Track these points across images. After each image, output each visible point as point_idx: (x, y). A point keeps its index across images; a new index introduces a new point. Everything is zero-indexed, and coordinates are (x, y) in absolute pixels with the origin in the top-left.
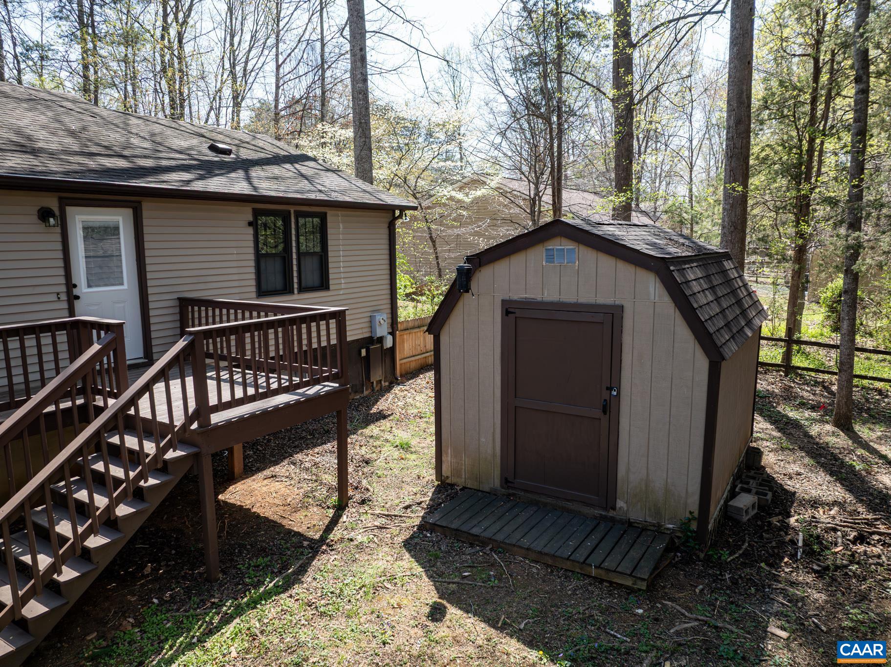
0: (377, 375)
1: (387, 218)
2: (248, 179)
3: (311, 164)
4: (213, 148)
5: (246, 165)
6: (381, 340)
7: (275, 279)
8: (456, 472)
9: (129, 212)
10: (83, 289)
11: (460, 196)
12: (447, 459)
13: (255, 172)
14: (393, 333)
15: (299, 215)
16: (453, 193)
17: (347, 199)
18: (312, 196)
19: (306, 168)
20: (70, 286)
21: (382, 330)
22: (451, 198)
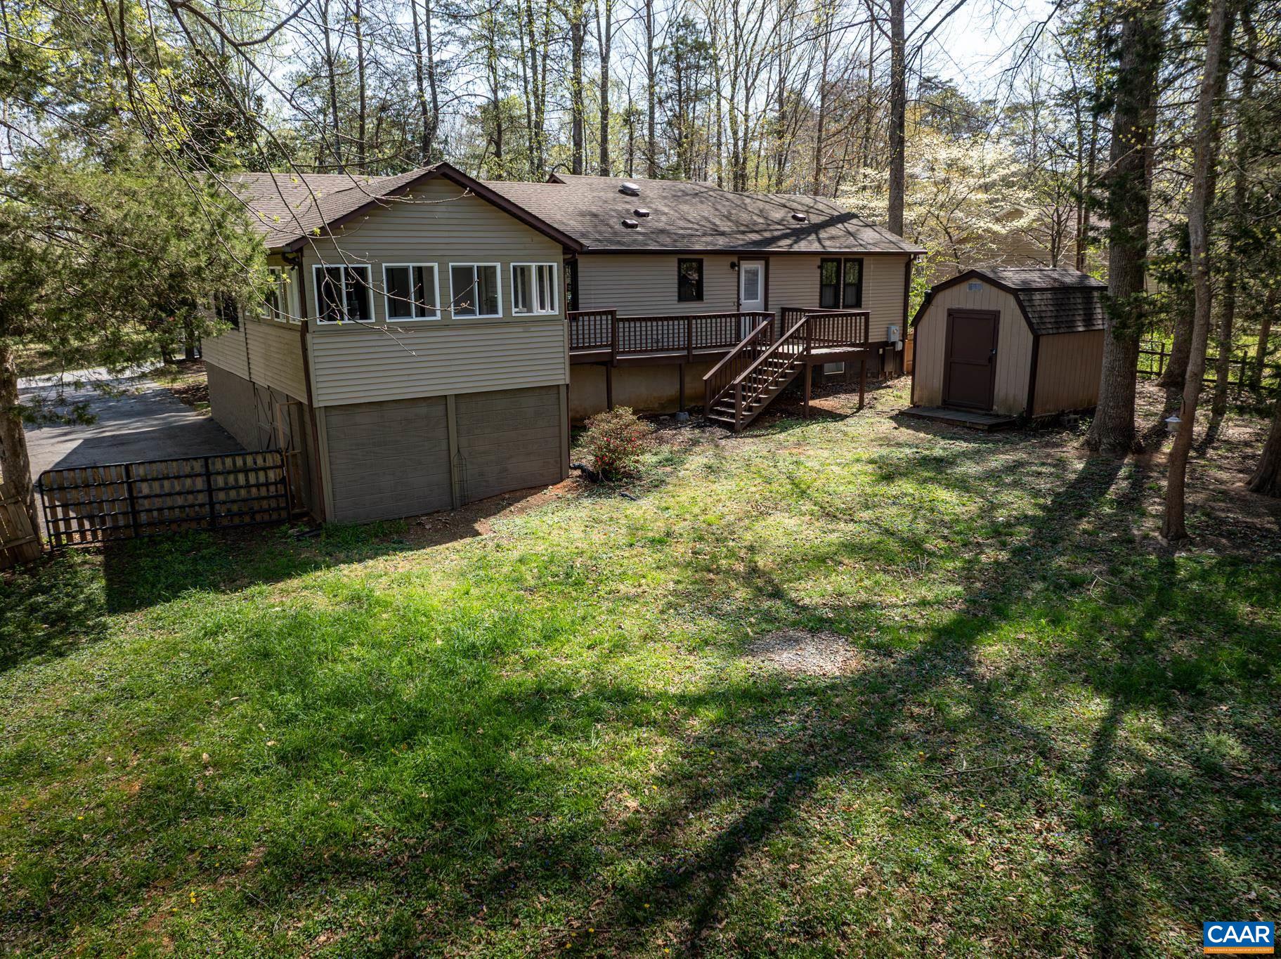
0: (889, 368)
1: (904, 260)
2: (819, 240)
3: (854, 221)
4: (794, 217)
5: (816, 228)
6: (894, 344)
7: (829, 299)
8: (921, 399)
9: (763, 262)
10: (743, 301)
11: (997, 228)
12: (916, 393)
13: (823, 235)
14: (903, 341)
15: (847, 260)
16: (990, 225)
17: (878, 250)
18: (855, 250)
19: (851, 226)
20: (739, 299)
21: (895, 337)
22: (988, 230)
